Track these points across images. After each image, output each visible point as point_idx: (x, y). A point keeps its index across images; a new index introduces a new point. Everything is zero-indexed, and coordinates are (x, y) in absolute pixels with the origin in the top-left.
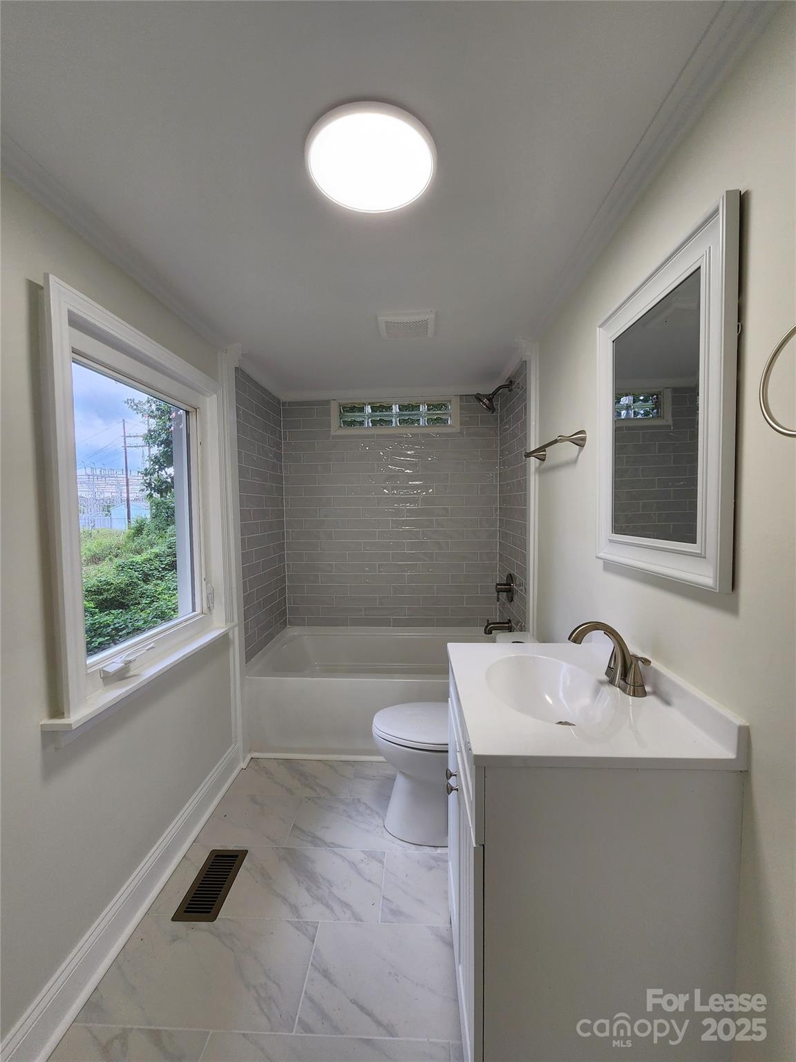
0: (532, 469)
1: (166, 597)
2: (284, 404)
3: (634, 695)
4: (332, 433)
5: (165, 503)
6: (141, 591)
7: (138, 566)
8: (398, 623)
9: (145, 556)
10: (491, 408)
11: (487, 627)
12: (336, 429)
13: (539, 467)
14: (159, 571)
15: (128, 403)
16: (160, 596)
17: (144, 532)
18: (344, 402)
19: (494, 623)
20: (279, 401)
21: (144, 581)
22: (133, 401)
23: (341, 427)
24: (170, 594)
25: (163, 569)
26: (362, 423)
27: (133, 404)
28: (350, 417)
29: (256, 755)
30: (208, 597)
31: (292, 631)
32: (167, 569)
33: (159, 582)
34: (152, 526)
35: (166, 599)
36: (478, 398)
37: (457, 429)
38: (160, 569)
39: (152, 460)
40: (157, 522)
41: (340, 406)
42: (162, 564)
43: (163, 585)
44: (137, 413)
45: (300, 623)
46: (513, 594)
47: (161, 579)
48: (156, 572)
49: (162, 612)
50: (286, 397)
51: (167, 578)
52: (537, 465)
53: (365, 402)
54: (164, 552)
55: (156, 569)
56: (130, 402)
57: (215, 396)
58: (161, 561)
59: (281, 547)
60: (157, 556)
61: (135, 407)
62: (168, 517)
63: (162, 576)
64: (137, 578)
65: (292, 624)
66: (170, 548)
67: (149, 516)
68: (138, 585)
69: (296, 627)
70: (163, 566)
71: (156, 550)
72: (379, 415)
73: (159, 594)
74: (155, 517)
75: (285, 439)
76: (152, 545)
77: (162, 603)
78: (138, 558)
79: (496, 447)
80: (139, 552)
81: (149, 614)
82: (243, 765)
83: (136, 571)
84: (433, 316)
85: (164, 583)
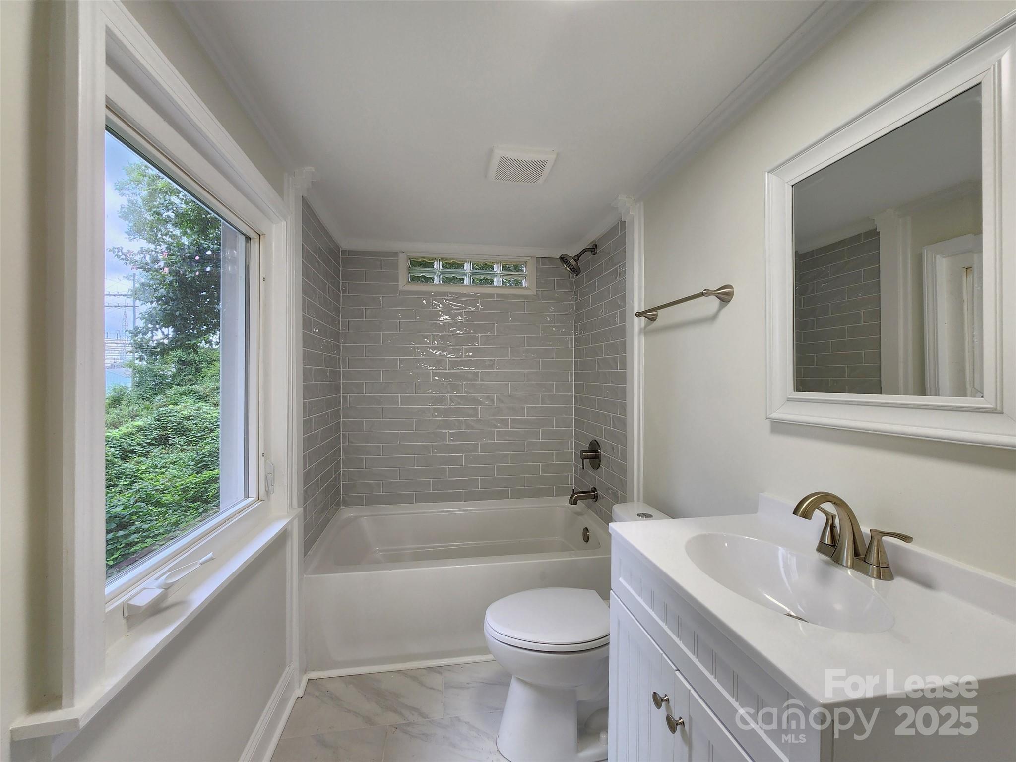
0: (636, 330)
1: (152, 476)
2: (344, 252)
3: (879, 577)
4: (400, 288)
5: (152, 370)
6: (118, 471)
7: (114, 442)
8: (471, 497)
9: (124, 429)
10: (576, 271)
11: (572, 496)
12: (403, 284)
13: (645, 328)
14: (143, 447)
15: (114, 252)
16: (143, 476)
17: (124, 403)
18: (412, 255)
19: (579, 493)
20: (338, 247)
21: (122, 459)
22: (120, 249)
23: (409, 282)
24: (157, 472)
25: (150, 444)
26: (432, 279)
27: (120, 253)
28: (420, 272)
29: (314, 675)
30: (266, 479)
31: (348, 513)
32: (153, 445)
33: (143, 459)
34: (134, 396)
35: (152, 479)
36: (563, 259)
37: (533, 292)
38: (145, 445)
39: (145, 318)
40: (140, 391)
41: (409, 259)
42: (147, 439)
43: (148, 462)
44: (126, 264)
45: (358, 502)
46: (600, 461)
47: (146, 455)
48: (138, 448)
49: (147, 495)
50: (346, 244)
51: (153, 454)
52: (643, 326)
53: (434, 256)
54: (150, 424)
55: (139, 444)
56: (116, 250)
57: (284, 223)
58: (146, 435)
59: (337, 415)
60: (140, 429)
61: (123, 257)
62: (156, 385)
63: (147, 452)
64: (113, 455)
65: (346, 504)
66: (158, 420)
67: (130, 385)
68: (113, 464)
69: (352, 508)
70: (148, 441)
71: (139, 423)
72: (451, 273)
73: (142, 473)
74: (138, 385)
75: (344, 291)
76: (134, 417)
77: (146, 484)
78: (115, 433)
79: (572, 312)
80: (115, 426)
81: (130, 497)
82: (299, 692)
83: (111, 447)
84: (554, 156)
85: (148, 461)
